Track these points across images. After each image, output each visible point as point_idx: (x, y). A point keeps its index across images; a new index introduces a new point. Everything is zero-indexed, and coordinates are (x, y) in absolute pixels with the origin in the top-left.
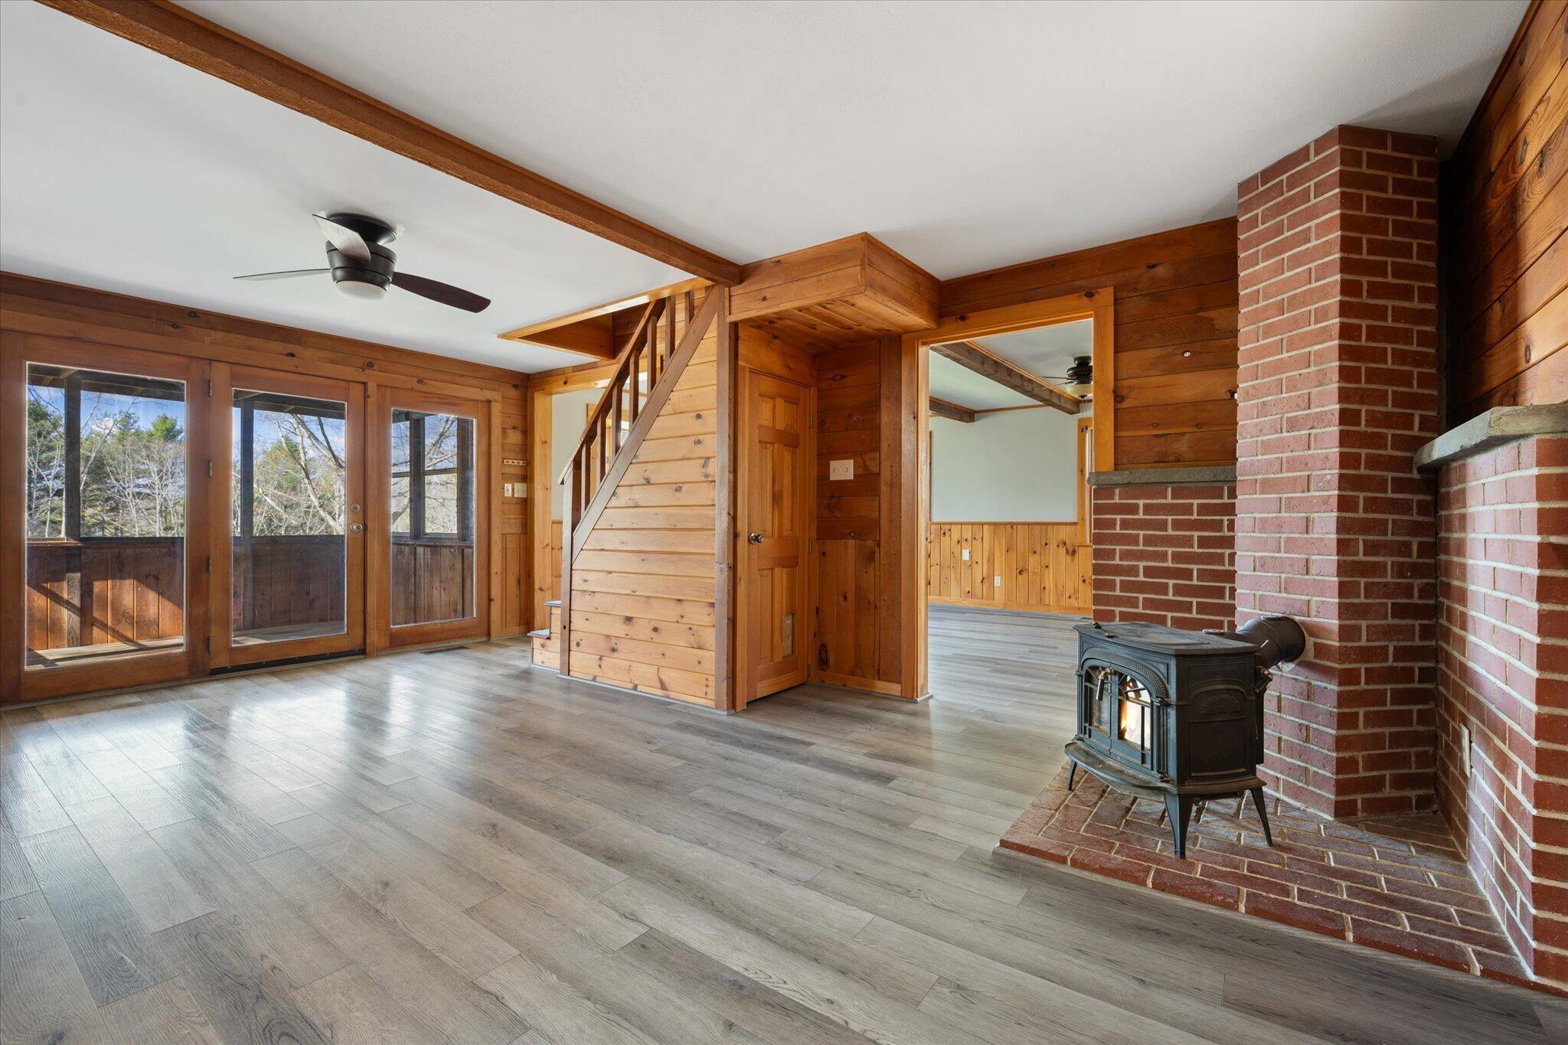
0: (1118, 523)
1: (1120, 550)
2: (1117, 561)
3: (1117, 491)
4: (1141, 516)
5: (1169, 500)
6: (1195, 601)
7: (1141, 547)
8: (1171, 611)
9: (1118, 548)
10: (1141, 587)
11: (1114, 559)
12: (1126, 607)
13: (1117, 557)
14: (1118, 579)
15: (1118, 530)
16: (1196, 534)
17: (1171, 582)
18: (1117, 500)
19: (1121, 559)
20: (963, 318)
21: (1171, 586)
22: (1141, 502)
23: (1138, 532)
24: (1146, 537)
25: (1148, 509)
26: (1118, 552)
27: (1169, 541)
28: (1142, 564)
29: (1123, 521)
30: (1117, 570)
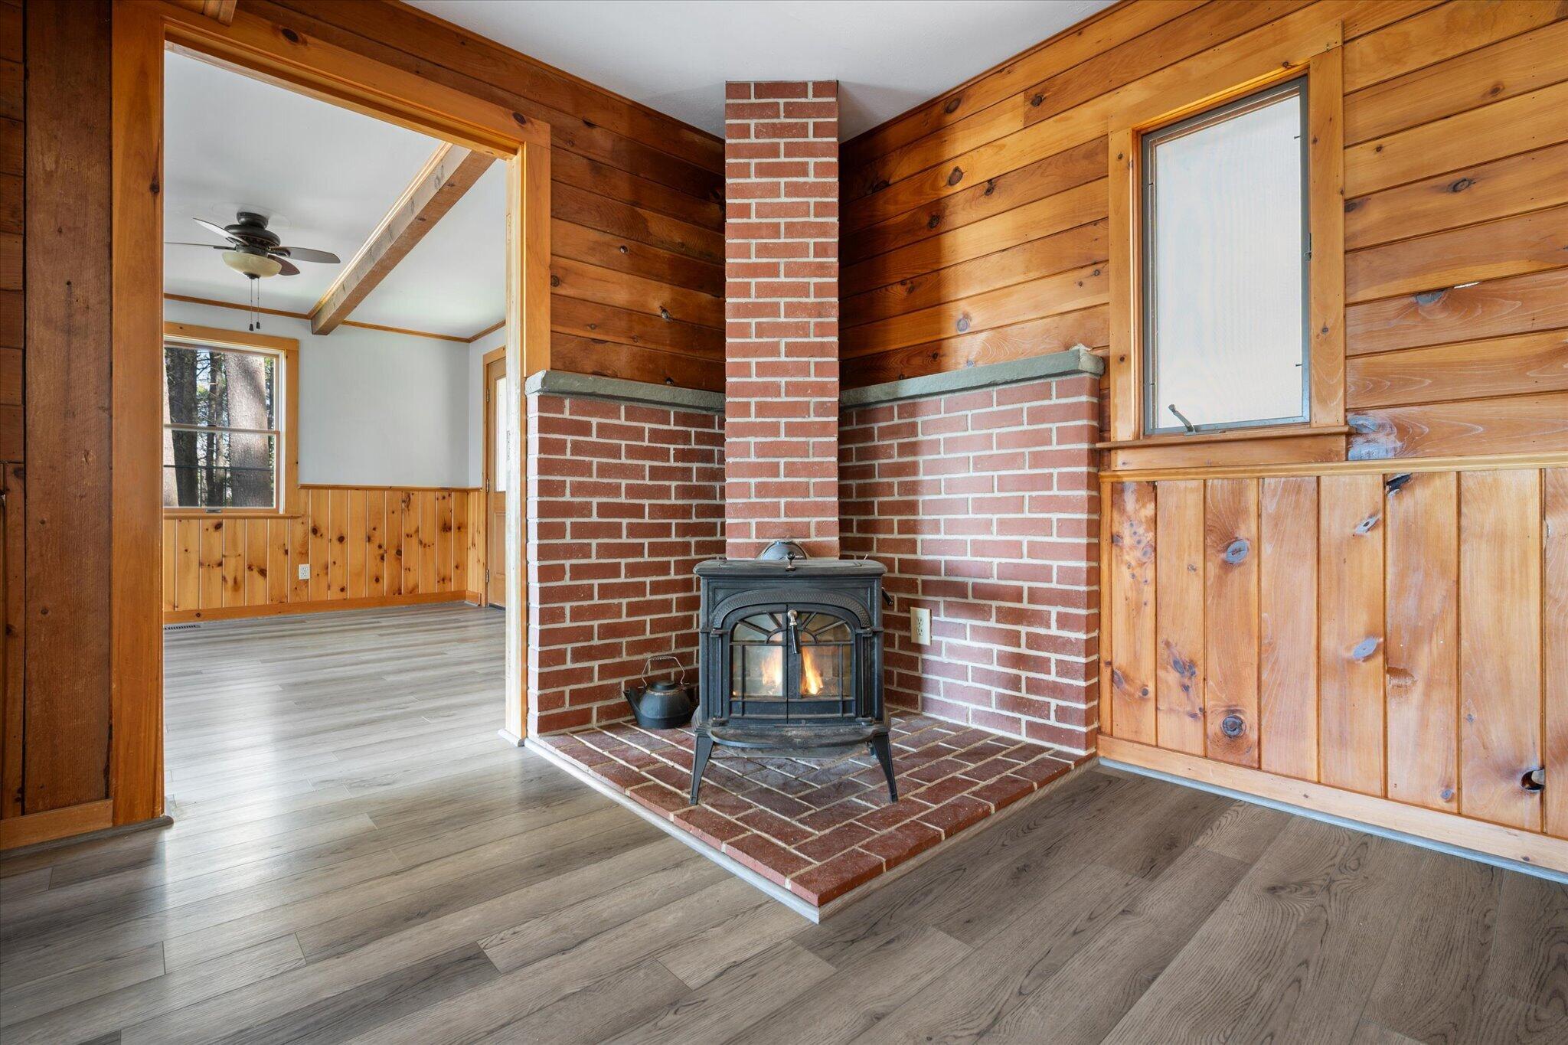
0: (569, 445)
1: (572, 483)
2: (568, 498)
3: (567, 402)
4: (594, 438)
5: (623, 421)
6: (646, 541)
7: (594, 479)
8: (625, 557)
9: (568, 479)
10: (594, 530)
11: (564, 495)
12: (577, 557)
13: (568, 491)
14: (568, 521)
15: (568, 456)
16: (648, 463)
17: (625, 522)
18: (567, 415)
19: (572, 495)
20: (292, 37)
21: (624, 526)
22: (594, 421)
23: (591, 459)
24: (600, 466)
25: (603, 430)
26: (568, 485)
27: (623, 471)
28: (595, 501)
29: (575, 444)
30: (568, 510)
